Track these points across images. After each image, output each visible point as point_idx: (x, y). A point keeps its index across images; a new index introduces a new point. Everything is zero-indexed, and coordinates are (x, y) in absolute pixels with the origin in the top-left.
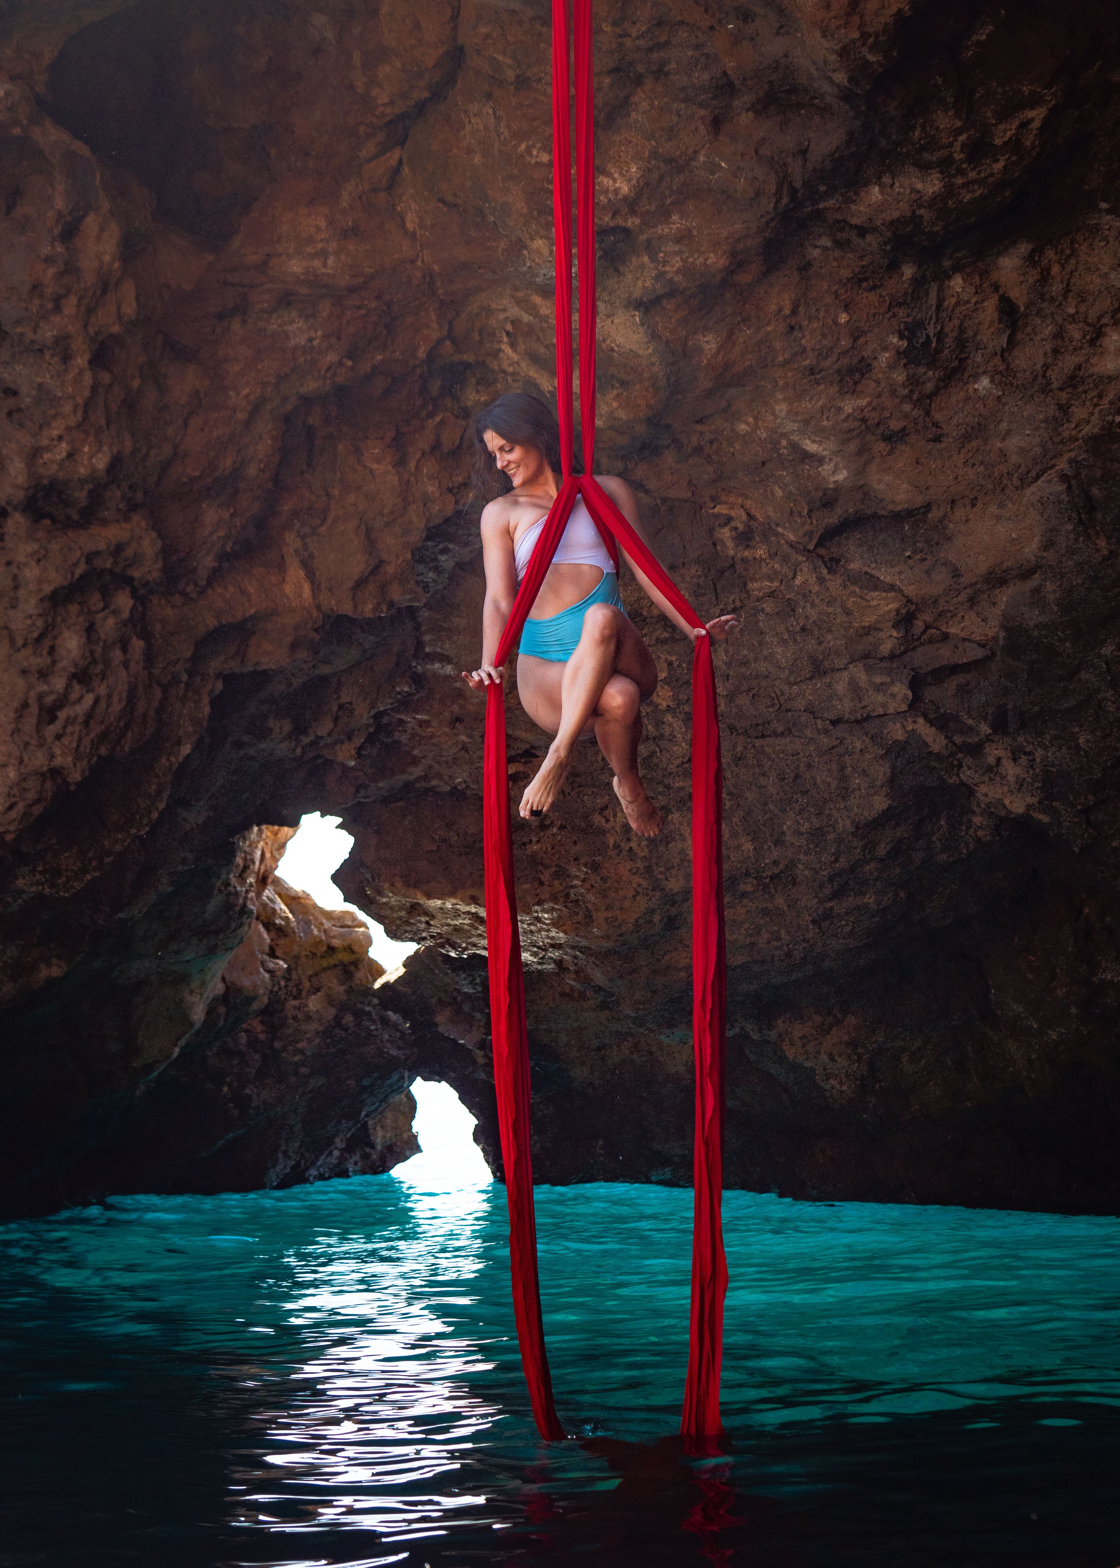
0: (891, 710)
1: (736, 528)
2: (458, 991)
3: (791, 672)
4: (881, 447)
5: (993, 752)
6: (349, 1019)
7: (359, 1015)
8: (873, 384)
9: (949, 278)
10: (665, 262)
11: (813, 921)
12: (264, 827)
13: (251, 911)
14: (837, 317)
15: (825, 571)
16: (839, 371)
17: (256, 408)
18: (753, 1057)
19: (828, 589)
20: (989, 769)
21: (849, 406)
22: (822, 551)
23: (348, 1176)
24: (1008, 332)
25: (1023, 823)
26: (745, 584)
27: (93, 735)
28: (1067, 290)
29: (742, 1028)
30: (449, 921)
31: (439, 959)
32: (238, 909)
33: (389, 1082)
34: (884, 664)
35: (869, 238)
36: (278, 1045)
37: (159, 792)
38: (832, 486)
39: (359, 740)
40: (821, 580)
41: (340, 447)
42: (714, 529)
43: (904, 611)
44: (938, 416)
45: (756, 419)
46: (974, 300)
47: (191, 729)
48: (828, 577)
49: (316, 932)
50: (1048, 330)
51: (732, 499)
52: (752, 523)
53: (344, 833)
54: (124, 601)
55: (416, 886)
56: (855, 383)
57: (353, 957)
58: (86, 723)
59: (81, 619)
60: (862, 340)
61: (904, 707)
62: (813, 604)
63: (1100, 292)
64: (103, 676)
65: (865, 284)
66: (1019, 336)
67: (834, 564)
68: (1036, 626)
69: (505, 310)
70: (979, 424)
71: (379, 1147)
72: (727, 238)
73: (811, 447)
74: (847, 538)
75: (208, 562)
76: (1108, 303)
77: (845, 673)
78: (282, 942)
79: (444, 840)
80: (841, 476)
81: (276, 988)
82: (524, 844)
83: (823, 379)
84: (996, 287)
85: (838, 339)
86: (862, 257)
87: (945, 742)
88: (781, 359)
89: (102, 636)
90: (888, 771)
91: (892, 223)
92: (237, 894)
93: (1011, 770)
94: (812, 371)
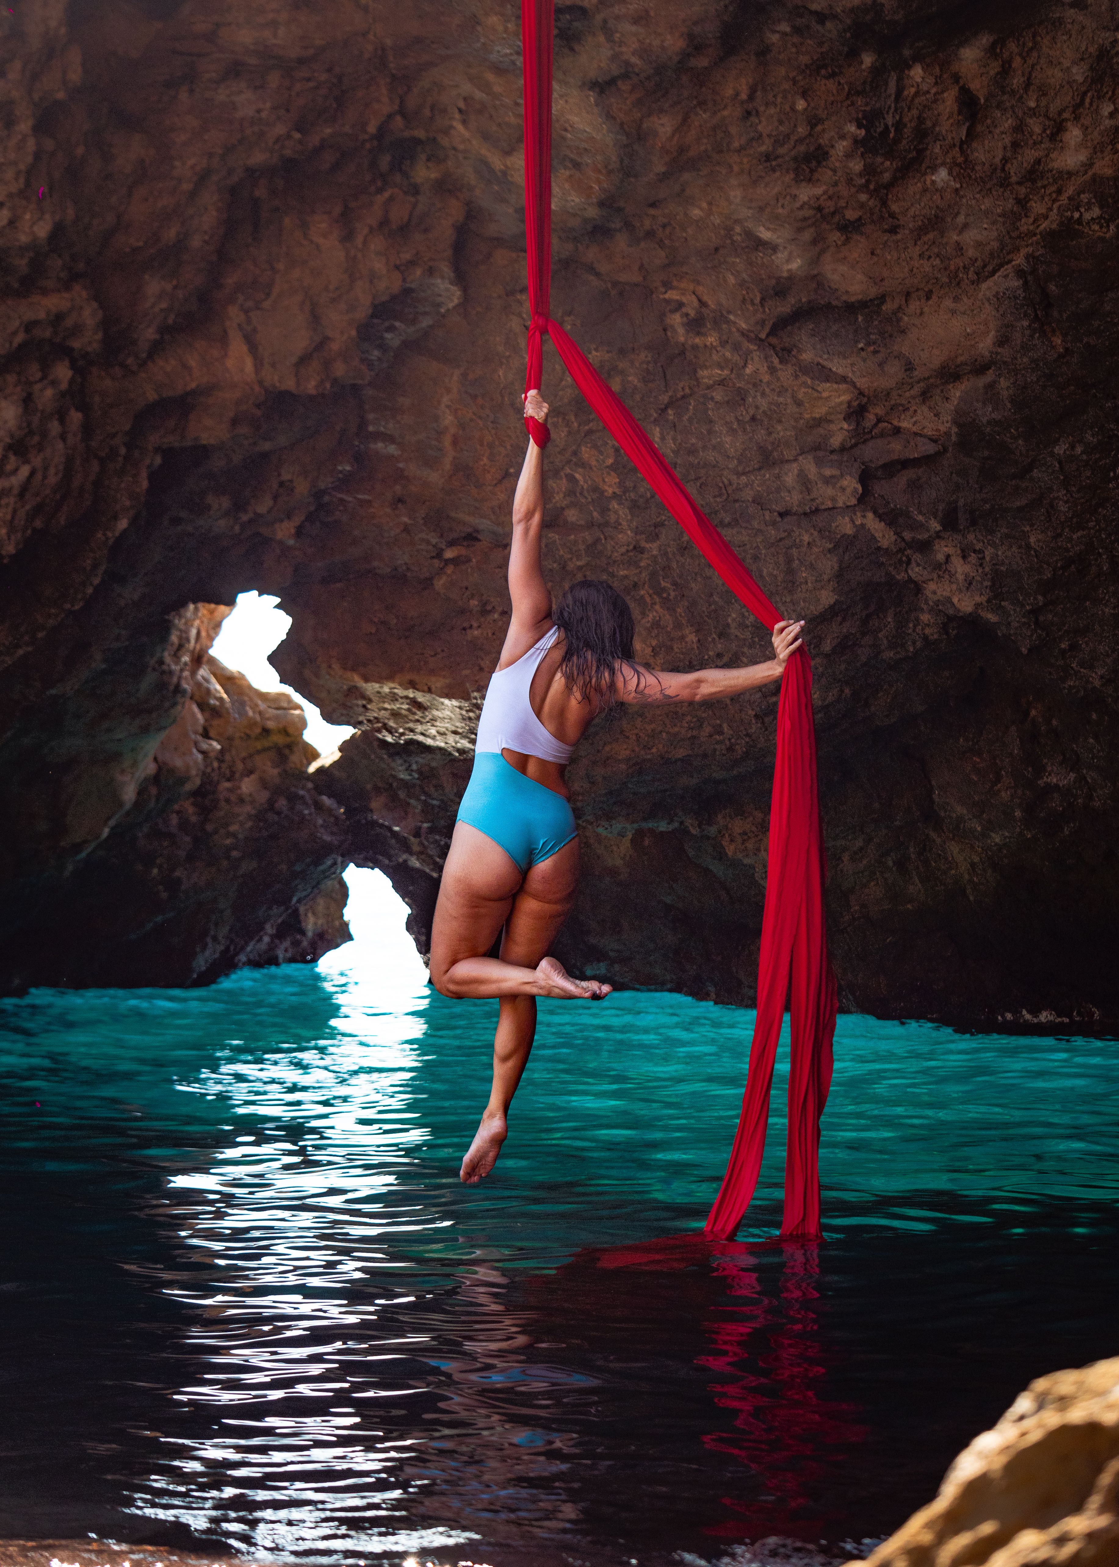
0: (840, 504)
1: (687, 315)
2: (394, 777)
3: (740, 462)
4: (836, 237)
5: (943, 549)
6: (282, 803)
7: (293, 798)
8: (830, 173)
9: (909, 67)
10: (621, 43)
11: (756, 716)
12: (200, 605)
13: (184, 692)
14: (794, 103)
15: (776, 361)
16: (795, 159)
17: (202, 178)
18: (691, 853)
19: (778, 379)
20: (938, 566)
21: (805, 193)
22: (773, 340)
23: (277, 964)
24: (967, 124)
25: (971, 622)
26: (695, 371)
27: (28, 507)
28: (1028, 84)
29: (682, 823)
30: (386, 706)
31: (375, 743)
32: (172, 688)
33: (321, 868)
34: (834, 457)
35: (829, 25)
36: (209, 827)
37: (95, 567)
38: (785, 274)
39: (299, 518)
40: (772, 370)
41: (287, 221)
42: (664, 315)
43: (855, 404)
44: (894, 207)
45: (710, 204)
46: (933, 91)
47: (128, 503)
48: (779, 366)
49: (250, 713)
50: (1009, 123)
51: (682, 285)
52: (704, 310)
53: (281, 613)
54: (63, 372)
55: (353, 669)
56: (812, 171)
57: (288, 740)
58: (21, 495)
59: (19, 389)
60: (819, 128)
61: (853, 501)
62: (763, 394)
63: (1062, 86)
64: (40, 448)
65: (823, 72)
66: (979, 128)
67: (786, 353)
68: (989, 422)
69: (457, 86)
70: (936, 217)
71: (310, 934)
72: (684, 21)
73: (765, 235)
74: (799, 329)
75: (150, 334)
76: (1069, 98)
77: (795, 465)
78: (215, 722)
79: (383, 623)
80: (795, 265)
81: (209, 770)
82: (464, 629)
83: (779, 166)
84: (956, 78)
85: (795, 126)
86: (821, 44)
87: (894, 538)
88: (736, 144)
89: (40, 407)
90: (836, 567)
91: (852, 10)
92: (171, 673)
93: (960, 568)
94: (768, 157)
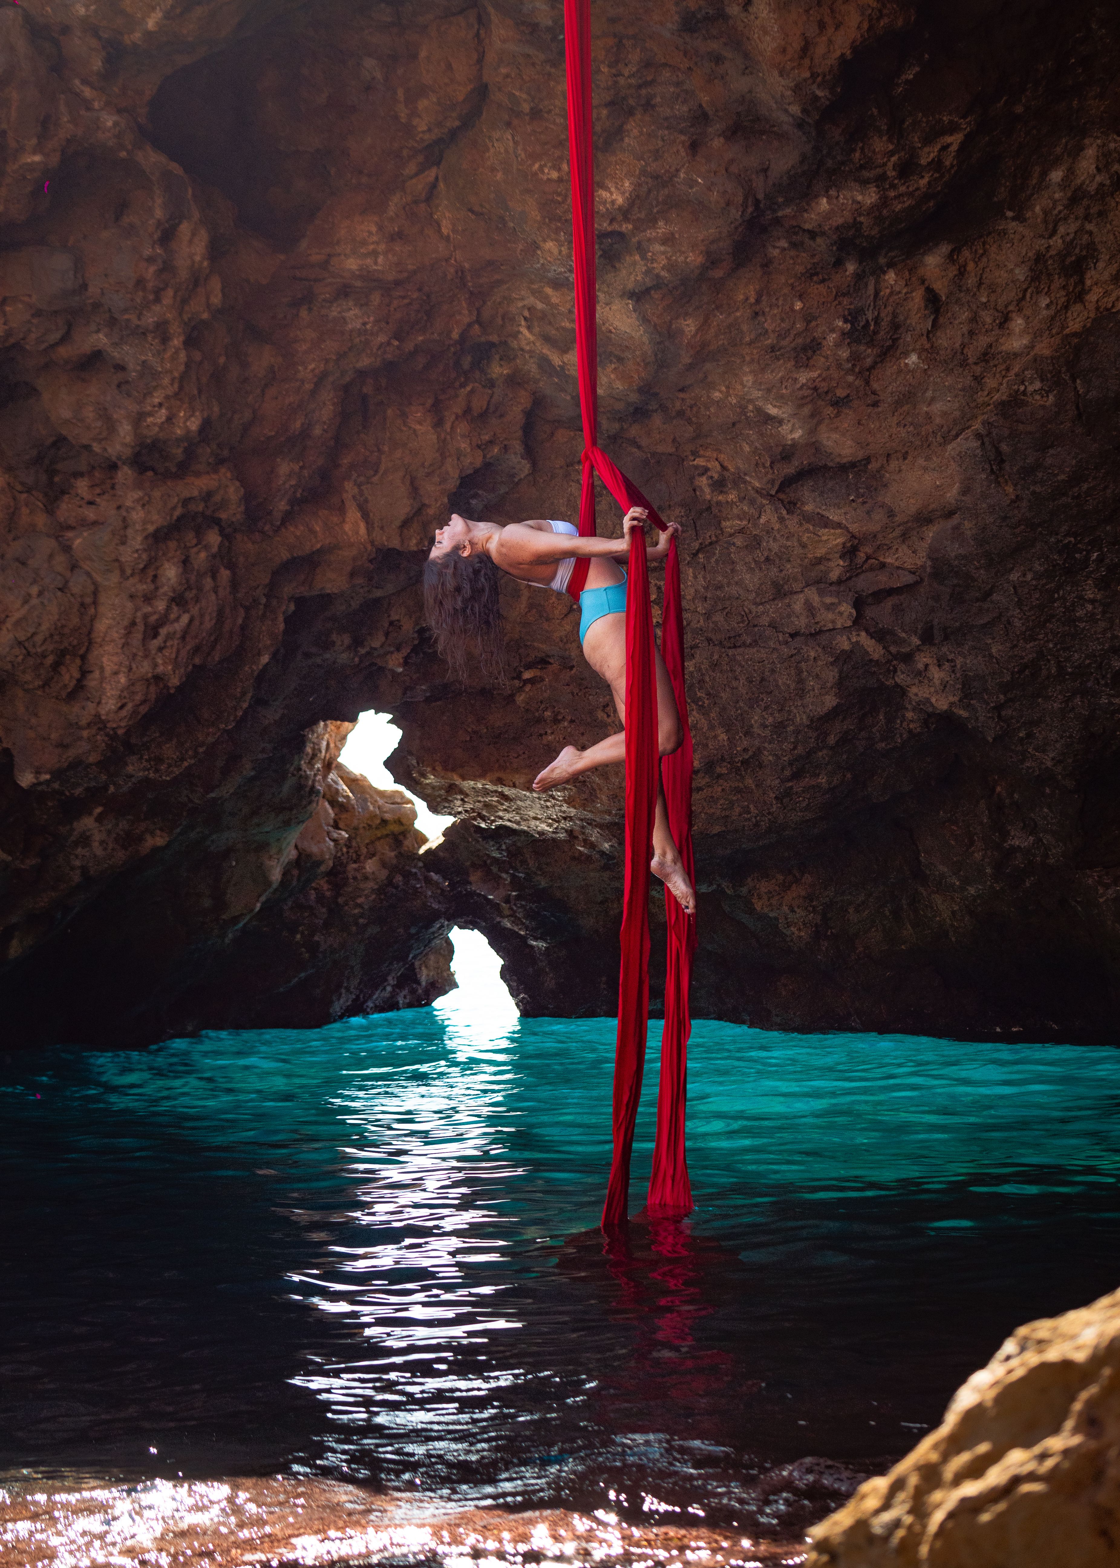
0: (839, 626)
1: (712, 477)
2: (488, 855)
3: (757, 595)
4: (830, 411)
5: (922, 659)
6: (399, 879)
7: (407, 875)
8: (823, 359)
9: (885, 273)
10: (653, 260)
11: (776, 798)
12: (329, 722)
13: (318, 792)
14: (793, 305)
15: (785, 512)
16: (795, 349)
17: (320, 380)
18: (727, 909)
19: (786, 527)
20: (919, 673)
21: (803, 377)
22: (782, 496)
23: (398, 1009)
24: (932, 317)
25: (947, 719)
26: (720, 523)
27: (188, 648)
28: (980, 284)
29: (719, 885)
30: (480, 798)
31: (472, 829)
32: (307, 789)
33: (431, 930)
34: (833, 588)
35: (819, 240)
36: (341, 900)
37: (244, 694)
38: (789, 442)
39: (405, 651)
40: (781, 519)
41: (389, 412)
42: (694, 478)
43: (849, 545)
44: (875, 386)
45: (728, 387)
46: (904, 291)
47: (269, 642)
48: (787, 517)
49: (371, 808)
50: (965, 315)
51: (708, 454)
52: (725, 473)
53: (394, 727)
54: (214, 538)
55: (453, 770)
56: (808, 359)
57: (402, 828)
58: (183, 638)
59: (178, 553)
60: (813, 324)
61: (849, 623)
62: (775, 539)
63: (1007, 284)
64: (197, 600)
65: (815, 278)
66: (941, 320)
67: (791, 506)
68: (956, 557)
69: (523, 299)
70: (909, 392)
71: (424, 984)
72: (703, 241)
73: (773, 411)
74: (802, 486)
75: (282, 506)
76: (1013, 294)
77: (801, 596)
78: (344, 816)
79: (475, 732)
80: (797, 434)
81: (339, 854)
82: (541, 735)
83: (782, 355)
84: (923, 281)
85: (794, 323)
86: (813, 256)
87: (882, 652)
88: (747, 339)
89: (196, 567)
90: (837, 675)
91: (837, 228)
92: (307, 777)
93: (937, 675)
94: (773, 349)
